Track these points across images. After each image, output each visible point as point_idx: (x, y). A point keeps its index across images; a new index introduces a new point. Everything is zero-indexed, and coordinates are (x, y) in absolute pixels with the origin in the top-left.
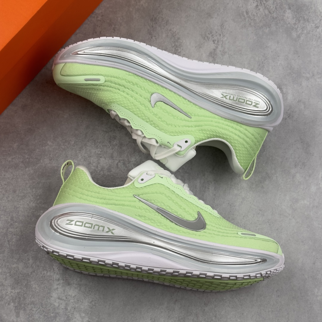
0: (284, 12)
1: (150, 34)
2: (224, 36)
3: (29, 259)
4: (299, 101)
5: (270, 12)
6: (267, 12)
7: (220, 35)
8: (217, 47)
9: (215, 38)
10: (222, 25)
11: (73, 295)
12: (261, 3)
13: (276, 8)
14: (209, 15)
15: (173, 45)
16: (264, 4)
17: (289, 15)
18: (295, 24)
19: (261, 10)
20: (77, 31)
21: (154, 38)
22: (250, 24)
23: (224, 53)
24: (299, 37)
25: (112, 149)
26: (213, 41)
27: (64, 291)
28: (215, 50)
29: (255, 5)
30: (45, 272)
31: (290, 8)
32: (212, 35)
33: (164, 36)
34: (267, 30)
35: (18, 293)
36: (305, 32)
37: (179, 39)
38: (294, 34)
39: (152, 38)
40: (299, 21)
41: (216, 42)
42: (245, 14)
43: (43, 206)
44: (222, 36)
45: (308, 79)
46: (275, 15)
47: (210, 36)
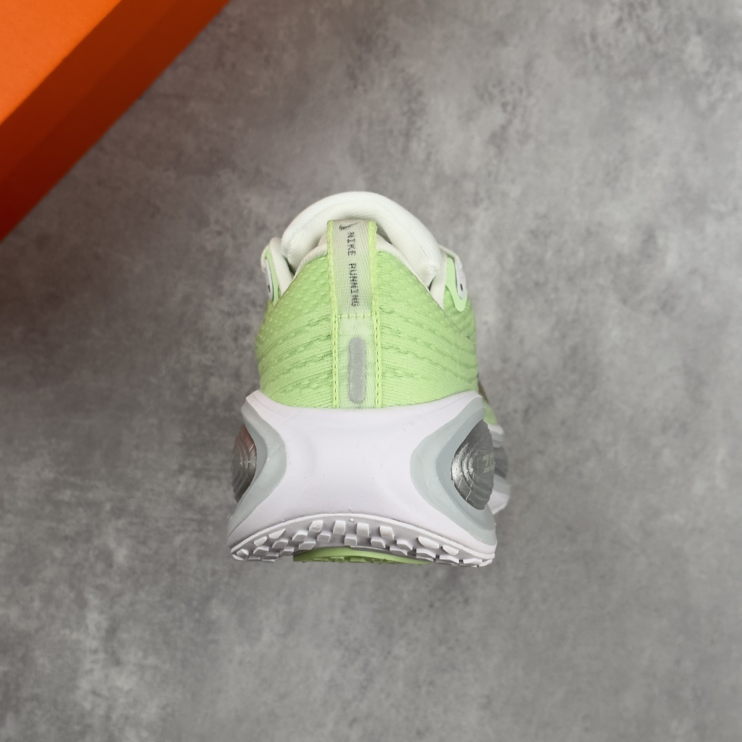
0: (686, 40)
1: (352, 76)
2: (530, 94)
3: (32, 600)
4: (693, 272)
5: (649, 39)
6: (642, 38)
7: (521, 91)
8: (510, 122)
9: (509, 98)
10: (528, 66)
11: (126, 687)
12: (630, 14)
13: (666, 30)
14: (500, 38)
15: (406, 108)
16: (638, 17)
17: (695, 49)
18: (707, 74)
19: (630, 31)
20: (180, 59)
21: (360, 88)
22: (597, 67)
23: (525, 137)
24: (713, 107)
25: (240, 356)
26: (504, 105)
27: (107, 676)
28: (504, 128)
29: (614, 17)
30: (67, 631)
31: (699, 32)
32: (502, 91)
33: (386, 83)
34: (637, 86)
35: (5, 674)
36: (730, 96)
37: (420, 93)
38: (702, 101)
39: (355, 87)
40: (719, 66)
41: (509, 108)
42: (588, 39)
43: (72, 479)
44: (525, 93)
45: (720, 217)
46: (661, 47)
47: (496, 92)
